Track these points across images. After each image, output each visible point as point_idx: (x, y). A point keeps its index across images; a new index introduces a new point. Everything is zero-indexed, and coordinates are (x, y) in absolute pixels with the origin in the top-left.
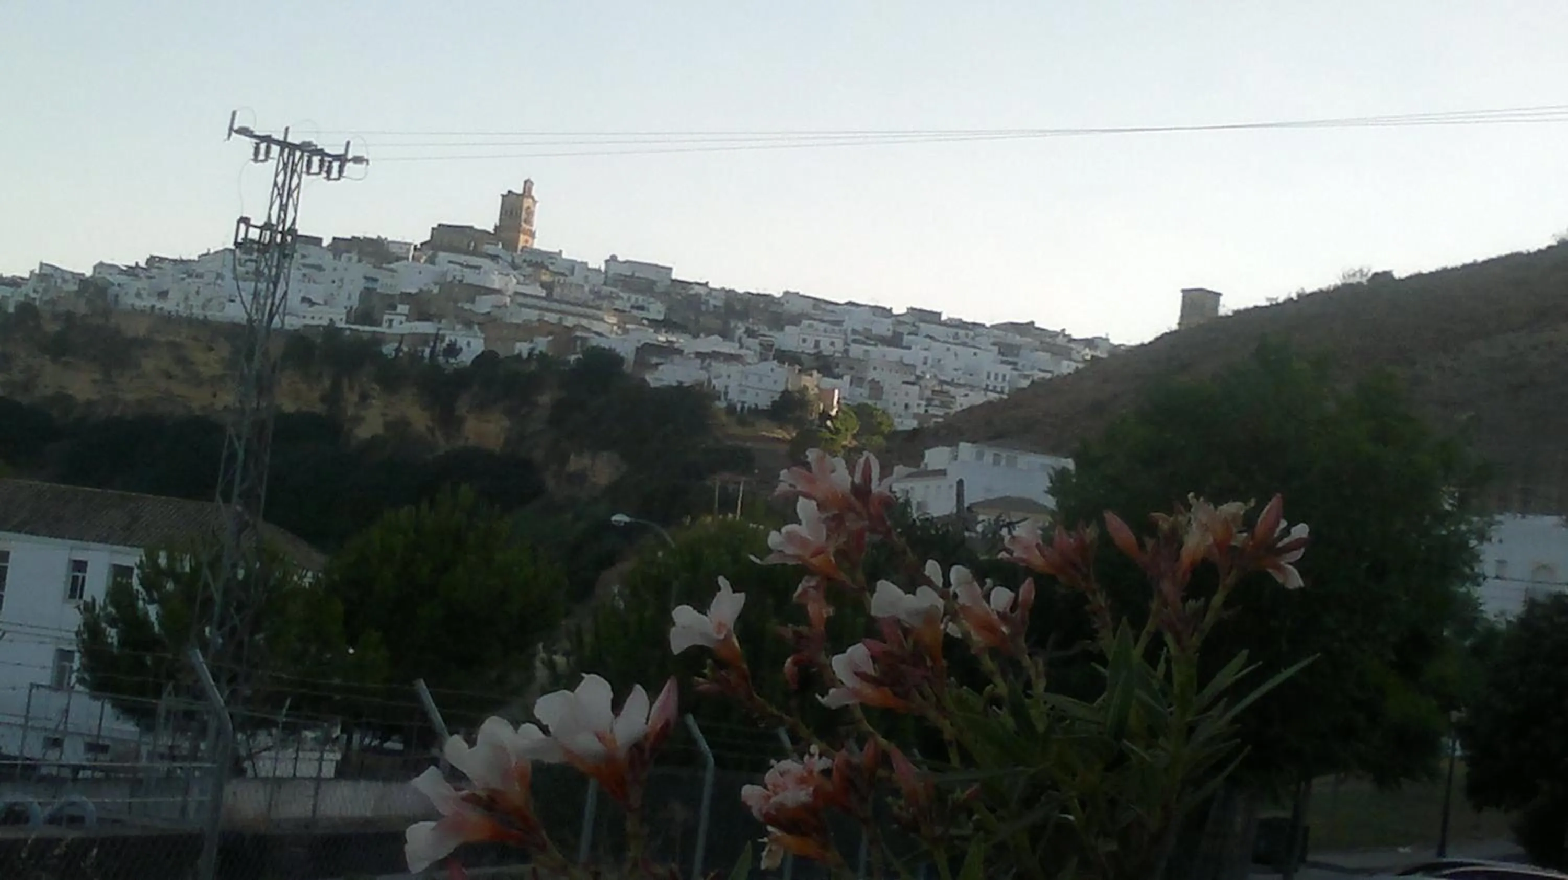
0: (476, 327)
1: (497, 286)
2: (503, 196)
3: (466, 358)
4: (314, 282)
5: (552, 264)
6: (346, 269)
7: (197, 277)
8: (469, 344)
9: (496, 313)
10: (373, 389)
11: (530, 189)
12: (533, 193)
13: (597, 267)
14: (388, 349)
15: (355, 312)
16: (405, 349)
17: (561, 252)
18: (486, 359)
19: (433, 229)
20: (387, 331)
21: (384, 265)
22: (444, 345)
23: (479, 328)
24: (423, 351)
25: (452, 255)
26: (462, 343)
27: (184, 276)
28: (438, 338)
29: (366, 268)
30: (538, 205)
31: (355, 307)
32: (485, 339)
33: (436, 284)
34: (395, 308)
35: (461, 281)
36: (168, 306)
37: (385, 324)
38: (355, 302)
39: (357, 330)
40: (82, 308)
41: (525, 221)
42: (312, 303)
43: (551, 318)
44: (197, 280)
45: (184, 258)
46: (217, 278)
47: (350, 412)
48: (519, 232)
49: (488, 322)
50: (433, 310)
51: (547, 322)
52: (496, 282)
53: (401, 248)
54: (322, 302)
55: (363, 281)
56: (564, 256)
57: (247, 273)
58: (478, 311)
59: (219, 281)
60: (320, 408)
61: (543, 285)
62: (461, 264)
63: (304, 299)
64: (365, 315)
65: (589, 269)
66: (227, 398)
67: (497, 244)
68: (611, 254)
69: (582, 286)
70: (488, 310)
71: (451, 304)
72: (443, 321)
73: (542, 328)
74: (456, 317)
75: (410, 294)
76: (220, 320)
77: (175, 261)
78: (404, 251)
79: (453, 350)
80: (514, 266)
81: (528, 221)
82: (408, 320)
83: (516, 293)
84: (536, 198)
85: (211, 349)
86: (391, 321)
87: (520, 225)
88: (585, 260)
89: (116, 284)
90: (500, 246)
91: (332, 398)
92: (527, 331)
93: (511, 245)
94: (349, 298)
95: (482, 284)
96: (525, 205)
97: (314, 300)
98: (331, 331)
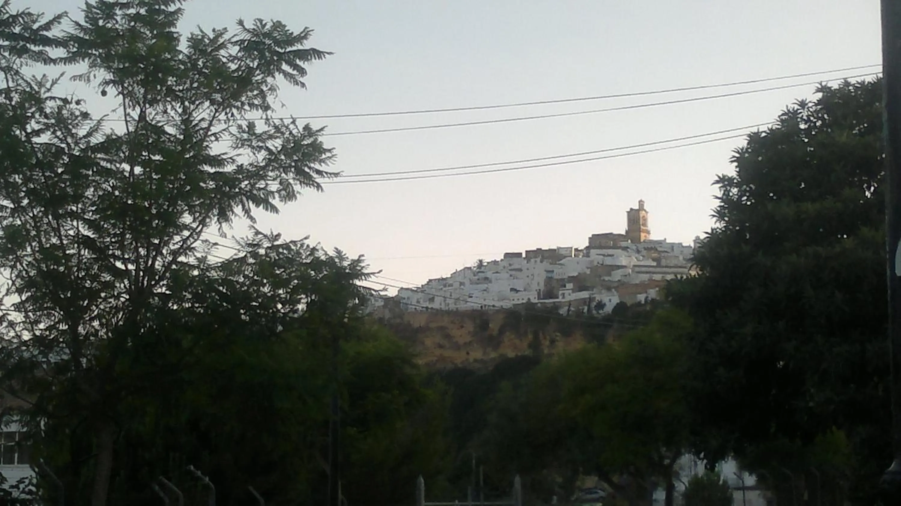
0: (613, 290)
1: (624, 264)
2: (628, 212)
3: (609, 309)
4: (517, 278)
5: (661, 247)
6: (534, 268)
7: (449, 286)
8: (610, 300)
9: (625, 280)
10: (557, 336)
11: (643, 205)
12: (645, 208)
13: (688, 245)
14: (563, 311)
15: (543, 292)
16: (572, 309)
17: (665, 239)
18: (620, 308)
19: (590, 238)
20: (563, 300)
21: (558, 263)
22: (595, 303)
23: (615, 290)
24: (583, 309)
25: (598, 250)
26: (606, 300)
27: (442, 287)
28: (591, 300)
29: (546, 265)
30: (649, 214)
31: (542, 290)
32: (619, 296)
33: (588, 268)
34: (565, 286)
35: (602, 264)
36: (436, 305)
37: (561, 297)
38: (542, 287)
39: (545, 303)
40: (387, 315)
41: (643, 225)
42: (517, 291)
43: (658, 277)
44: (450, 288)
45: (444, 277)
46: (460, 286)
47: (546, 351)
48: (640, 232)
49: (621, 286)
50: (589, 284)
51: (654, 280)
52: (623, 260)
53: (566, 251)
54: (523, 290)
55: (545, 272)
56: (668, 241)
57: (478, 279)
58: (614, 280)
59: (462, 287)
60: (528, 352)
61: (654, 260)
62: (604, 255)
63: (512, 290)
64: (550, 293)
65: (683, 247)
66: (477, 354)
67: (628, 241)
68: (696, 235)
69: (678, 257)
70: (619, 278)
71: (597, 279)
72: (595, 290)
73: (652, 283)
74: (602, 286)
75: (573, 277)
76: (465, 309)
77: (439, 280)
78: (568, 252)
79: (601, 305)
80: (638, 252)
81: (645, 225)
82: (573, 292)
83: (634, 266)
84: (647, 210)
85: (462, 327)
86: (563, 294)
87: (640, 228)
88: (680, 242)
89: (406, 297)
90: (629, 241)
91: (535, 345)
92: (644, 287)
93: (636, 240)
94: (538, 284)
95: (614, 264)
96: (641, 216)
97: (518, 289)
98: (529, 305)
